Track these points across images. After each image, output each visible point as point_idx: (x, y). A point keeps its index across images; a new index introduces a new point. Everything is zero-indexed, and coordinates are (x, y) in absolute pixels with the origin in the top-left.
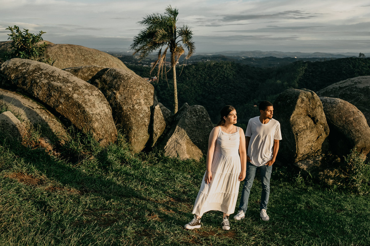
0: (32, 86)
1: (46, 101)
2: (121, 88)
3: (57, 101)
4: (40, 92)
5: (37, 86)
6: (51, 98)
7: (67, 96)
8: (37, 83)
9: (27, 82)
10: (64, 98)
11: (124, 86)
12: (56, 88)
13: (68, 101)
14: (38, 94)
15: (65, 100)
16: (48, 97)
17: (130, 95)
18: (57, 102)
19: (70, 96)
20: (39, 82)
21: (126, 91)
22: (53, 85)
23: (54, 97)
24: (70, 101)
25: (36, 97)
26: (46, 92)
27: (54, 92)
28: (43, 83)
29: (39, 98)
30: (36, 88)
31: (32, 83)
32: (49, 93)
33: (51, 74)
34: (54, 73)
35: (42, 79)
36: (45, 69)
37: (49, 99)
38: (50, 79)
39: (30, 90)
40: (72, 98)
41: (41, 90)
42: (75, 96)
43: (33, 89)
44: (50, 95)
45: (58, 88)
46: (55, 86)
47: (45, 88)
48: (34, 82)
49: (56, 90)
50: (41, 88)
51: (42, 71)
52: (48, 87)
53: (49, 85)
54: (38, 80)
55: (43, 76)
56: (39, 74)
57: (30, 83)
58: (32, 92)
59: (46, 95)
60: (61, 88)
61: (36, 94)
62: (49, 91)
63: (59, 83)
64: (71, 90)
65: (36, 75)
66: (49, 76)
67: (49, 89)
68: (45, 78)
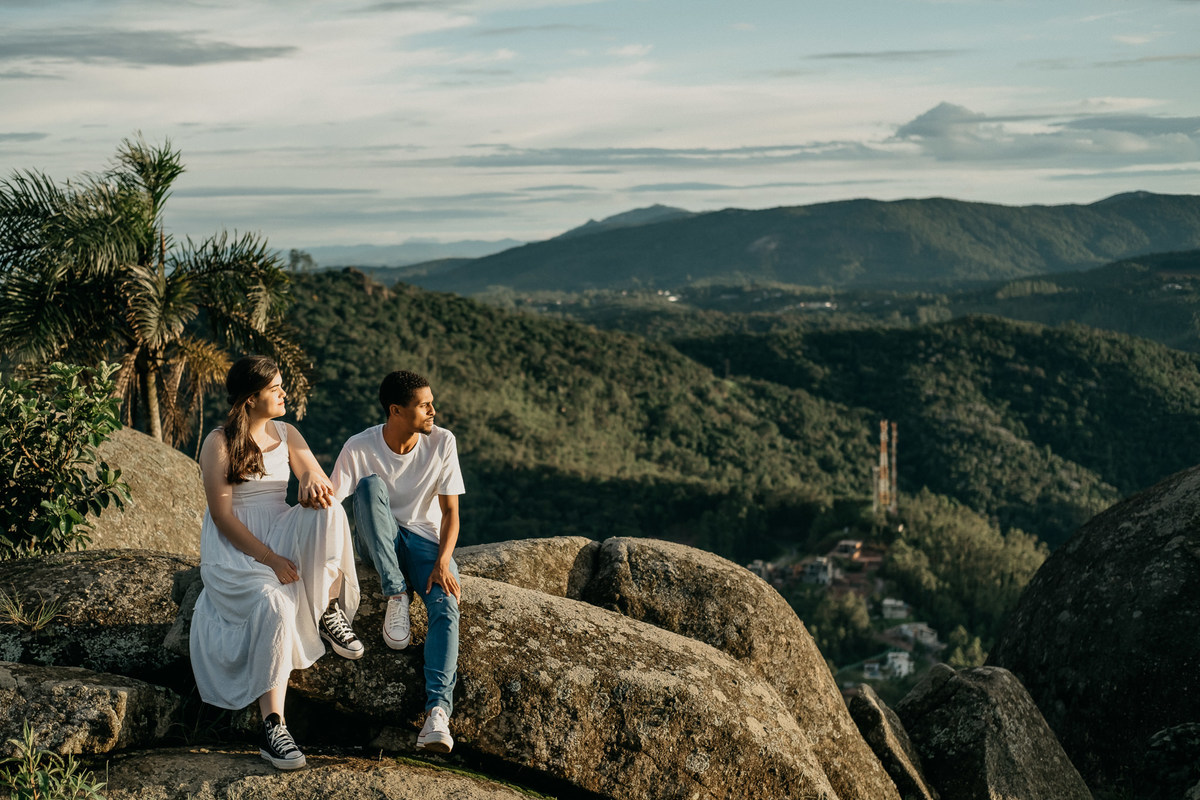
0: (512, 705)
1: (604, 780)
3: (672, 770)
4: (575, 737)
5: (549, 708)
6: (638, 763)
7: (725, 733)
8: (546, 694)
9: (479, 696)
10: (709, 750)
11: (767, 629)
12: (661, 700)
13: (730, 760)
14: (557, 751)
15: (714, 757)
16: (613, 756)
18: (674, 777)
19: (736, 735)
20: (552, 685)
21: (779, 656)
22: (638, 689)
23: (653, 751)
24: (741, 760)
25: (543, 767)
26: (600, 731)
27: (650, 723)
28: (580, 686)
29: (561, 770)
30: (545, 719)
31: (512, 694)
32: (619, 737)
33: (558, 629)
34: (563, 620)
35: (554, 664)
36: (487, 601)
37: (624, 767)
38: (585, 654)
39: (498, 737)
40: (746, 741)
41: (578, 727)
42: (755, 726)
43: (520, 729)
44: (627, 745)
45: (668, 701)
46: (651, 692)
47: (592, 714)
48: (524, 690)
49: (661, 713)
50: (575, 717)
51: (487, 615)
52: (612, 705)
53: (614, 695)
54: (543, 674)
55: (533, 644)
56: (500, 636)
57: (499, 697)
58: (520, 745)
59: (605, 749)
60: (683, 697)
61: (544, 752)
62: (621, 724)
63: (646, 670)
64: (725, 699)
65: (490, 643)
66: (564, 643)
67: (620, 712)
68: (557, 654)
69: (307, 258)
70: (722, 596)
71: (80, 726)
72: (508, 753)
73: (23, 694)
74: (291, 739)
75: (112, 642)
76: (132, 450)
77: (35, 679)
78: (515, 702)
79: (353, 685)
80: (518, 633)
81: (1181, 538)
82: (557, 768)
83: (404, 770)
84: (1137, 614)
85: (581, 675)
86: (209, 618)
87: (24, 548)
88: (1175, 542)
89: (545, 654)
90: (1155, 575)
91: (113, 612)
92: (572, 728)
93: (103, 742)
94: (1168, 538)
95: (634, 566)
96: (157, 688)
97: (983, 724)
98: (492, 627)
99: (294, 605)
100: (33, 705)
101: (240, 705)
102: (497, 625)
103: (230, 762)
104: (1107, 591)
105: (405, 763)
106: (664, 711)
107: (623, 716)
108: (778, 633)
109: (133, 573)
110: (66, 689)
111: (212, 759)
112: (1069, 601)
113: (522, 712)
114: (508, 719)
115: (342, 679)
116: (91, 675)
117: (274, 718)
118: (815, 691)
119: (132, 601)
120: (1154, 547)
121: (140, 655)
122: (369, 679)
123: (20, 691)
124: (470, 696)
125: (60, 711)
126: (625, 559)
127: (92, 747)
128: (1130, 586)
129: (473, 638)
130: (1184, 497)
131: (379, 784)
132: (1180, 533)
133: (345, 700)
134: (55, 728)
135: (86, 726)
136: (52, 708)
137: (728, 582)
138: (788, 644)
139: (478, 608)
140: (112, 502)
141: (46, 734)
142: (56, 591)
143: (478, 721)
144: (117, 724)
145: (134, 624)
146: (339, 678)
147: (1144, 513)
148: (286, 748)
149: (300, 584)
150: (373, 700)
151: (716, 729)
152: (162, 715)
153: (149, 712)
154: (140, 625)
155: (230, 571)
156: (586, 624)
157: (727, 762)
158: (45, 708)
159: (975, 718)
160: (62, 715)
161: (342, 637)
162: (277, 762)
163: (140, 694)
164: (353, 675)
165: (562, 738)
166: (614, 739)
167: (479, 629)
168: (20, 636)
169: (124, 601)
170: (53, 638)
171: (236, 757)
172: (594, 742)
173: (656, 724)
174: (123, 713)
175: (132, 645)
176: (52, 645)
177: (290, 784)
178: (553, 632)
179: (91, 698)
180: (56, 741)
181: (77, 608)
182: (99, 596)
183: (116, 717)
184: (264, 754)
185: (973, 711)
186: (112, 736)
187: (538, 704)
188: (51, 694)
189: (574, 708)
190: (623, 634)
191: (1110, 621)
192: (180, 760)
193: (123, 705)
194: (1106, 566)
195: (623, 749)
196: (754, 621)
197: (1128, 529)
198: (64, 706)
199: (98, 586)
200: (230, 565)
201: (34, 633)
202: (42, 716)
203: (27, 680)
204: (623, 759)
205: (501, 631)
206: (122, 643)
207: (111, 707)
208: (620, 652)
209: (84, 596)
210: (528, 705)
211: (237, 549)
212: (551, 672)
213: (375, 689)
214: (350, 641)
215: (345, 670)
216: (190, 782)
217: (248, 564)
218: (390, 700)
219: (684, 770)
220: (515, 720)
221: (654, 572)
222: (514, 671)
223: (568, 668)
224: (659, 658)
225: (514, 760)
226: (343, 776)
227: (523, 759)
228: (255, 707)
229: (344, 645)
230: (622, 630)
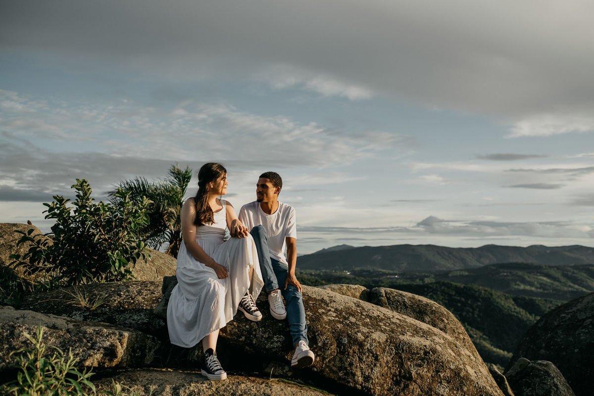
0: (342, 351)
3: (429, 392)
4: (377, 370)
5: (363, 353)
6: (411, 387)
7: (456, 373)
8: (361, 345)
9: (324, 344)
10: (448, 382)
12: (422, 352)
13: (459, 388)
14: (367, 378)
15: (451, 386)
16: (397, 383)
19: (462, 374)
20: (364, 341)
22: (410, 346)
23: (419, 381)
24: (465, 389)
25: (359, 387)
26: (390, 368)
27: (417, 365)
28: (379, 342)
29: (369, 389)
30: (361, 360)
31: (342, 344)
32: (400, 372)
33: (365, 314)
34: (366, 309)
35: (365, 330)
36: (326, 299)
37: (403, 390)
38: (380, 326)
39: (334, 368)
40: (467, 377)
41: (378, 365)
42: (471, 371)
43: (347, 364)
44: (404, 377)
45: (426, 353)
46: (417, 347)
47: (386, 358)
48: (349, 342)
49: (423, 359)
50: (377, 359)
51: (327, 305)
52: (396, 354)
53: (397, 348)
54: (359, 334)
55: (353, 319)
56: (334, 315)
57: (336, 345)
58: (347, 374)
59: (393, 379)
60: (434, 351)
61: (360, 378)
62: (401, 365)
63: (413, 336)
64: (454, 355)
65: (330, 318)
66: (368, 320)
67: (401, 358)
68: (365, 325)
70: (432, 314)
71: (98, 350)
72: (340, 378)
73: (70, 333)
74: (219, 364)
75: (130, 317)
76: (161, 258)
77: (78, 325)
78: (344, 349)
79: (255, 336)
80: (344, 314)
81: (590, 320)
82: (367, 388)
83: (282, 385)
84: (576, 351)
85: (379, 336)
86: (179, 297)
87: (98, 279)
88: (588, 321)
89: (359, 325)
90: (582, 334)
91: (133, 303)
92: (375, 365)
93: (111, 360)
94: (584, 320)
95: (388, 299)
96: (148, 336)
97: (549, 387)
98: (330, 310)
99: (224, 288)
100: (73, 338)
101: (192, 345)
102: (333, 310)
103: (183, 376)
104: (561, 341)
105: (282, 381)
106: (424, 358)
107: (402, 360)
108: (459, 333)
109: (146, 287)
110: (94, 331)
111: (173, 374)
112: (544, 345)
113: (348, 355)
114: (340, 358)
115: (250, 332)
116: (113, 327)
117: (210, 351)
119: (144, 298)
120: (579, 323)
121: (143, 324)
122: (264, 333)
123: (68, 331)
124: (320, 344)
125: (88, 342)
126: (384, 295)
127: (104, 363)
128: (571, 339)
129: (320, 315)
130: (587, 304)
131: (268, 391)
132: (589, 318)
133: (250, 344)
134: (84, 351)
135: (102, 351)
136: (84, 340)
137: (434, 308)
138: (464, 339)
139: (322, 301)
140: (141, 257)
141: (78, 354)
142: (106, 293)
143: (324, 359)
144: (121, 351)
145: (143, 309)
146: (248, 331)
147: (571, 311)
148: (216, 368)
149: (228, 279)
150: (266, 344)
151: (452, 370)
152: (150, 351)
153: (142, 349)
154: (146, 309)
155: (191, 270)
156: (378, 312)
157: (458, 390)
158: (80, 340)
159: (544, 383)
160: (89, 344)
161: (250, 309)
162: (210, 376)
163: (137, 337)
164: (255, 330)
165: (370, 371)
166: (398, 373)
167: (324, 311)
168: (83, 313)
169: (140, 298)
170: (100, 314)
171: (188, 374)
172: (387, 374)
173: (420, 366)
174: (125, 345)
175: (142, 318)
176: (98, 317)
177: (217, 389)
178: (362, 314)
179: (107, 336)
180: (82, 358)
181: (115, 300)
182: (127, 296)
183: (120, 347)
184: (203, 372)
185: (543, 380)
186: (116, 357)
187: (357, 351)
188: (85, 333)
189: (376, 354)
190: (397, 319)
191: (565, 353)
192: (155, 374)
193: (126, 340)
194: (558, 331)
195: (402, 379)
196: (448, 327)
197: (565, 317)
198: (91, 339)
199: (128, 291)
200: (192, 267)
201: (90, 311)
202: (78, 344)
203: (73, 325)
204: (402, 385)
205: (334, 312)
206: (135, 317)
207: (118, 341)
208: (397, 327)
209: (120, 295)
210: (351, 351)
211: (196, 260)
212: (363, 333)
213: (267, 339)
214: (255, 311)
215: (251, 327)
216: (159, 386)
217: (201, 267)
218: (275, 345)
219: (435, 393)
220: (344, 359)
221: (398, 301)
222: (344, 332)
223: (372, 332)
224: (416, 331)
225: (343, 382)
226: (247, 385)
227: (349, 382)
228: (200, 345)
229: (251, 313)
230: (396, 317)
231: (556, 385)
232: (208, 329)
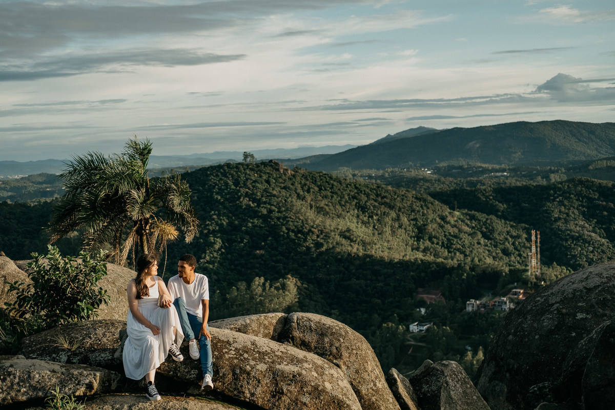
0: (236, 378)
1: (270, 405)
2: (345, 354)
3: (296, 401)
4: (259, 390)
5: (250, 379)
6: (283, 399)
7: (316, 388)
8: (248, 374)
9: (224, 374)
10: (310, 394)
11: (348, 348)
12: (291, 376)
13: (318, 397)
14: (253, 395)
15: (311, 397)
16: (274, 396)
17: (362, 364)
18: (296, 404)
19: (320, 389)
20: (251, 371)
21: (353, 358)
22: (283, 372)
23: (288, 394)
24: (322, 398)
25: (248, 400)
26: (269, 387)
27: (288, 384)
28: (261, 371)
29: (254, 401)
30: (248, 383)
31: (236, 374)
32: (276, 389)
33: (256, 350)
34: (258, 347)
35: (252, 363)
36: (231, 340)
37: (278, 400)
38: (265, 359)
39: (231, 389)
40: (324, 390)
41: (260, 386)
42: (328, 386)
43: (239, 386)
44: (279, 392)
45: (294, 376)
46: (288, 373)
47: (266, 381)
48: (240, 372)
49: (291, 381)
50: (259, 382)
51: (230, 345)
52: (273, 378)
53: (274, 374)
54: (248, 367)
55: (246, 355)
56: (234, 353)
57: (231, 375)
58: (239, 392)
59: (271, 394)
60: (300, 375)
61: (248, 395)
62: (277, 385)
63: (287, 365)
64: (316, 375)
65: (230, 356)
66: (257, 355)
67: (276, 380)
68: (254, 359)
69: (252, 156)
70: (331, 335)
71: (82, 386)
72: (235, 395)
73: (64, 374)
74: (156, 390)
75: (99, 355)
76: (121, 277)
77: (68, 369)
78: (237, 377)
79: (179, 371)
80: (241, 352)
81: (558, 305)
82: (253, 400)
83: (196, 401)
84: (537, 337)
85: (262, 367)
86: (129, 347)
87: (72, 319)
88: (555, 306)
89: (250, 359)
90: (546, 320)
91: (100, 344)
92: (258, 386)
93: (90, 391)
94: (553, 304)
95: (298, 324)
96: (112, 372)
97: (441, 384)
98: (231, 350)
99: (157, 342)
100: (66, 378)
101: (139, 378)
102: (233, 349)
103: (135, 398)
104: (527, 327)
105: (198, 399)
106: (292, 380)
107: (277, 382)
108: (352, 349)
109: (109, 329)
110: (78, 373)
111: (129, 397)
112: (513, 331)
113: (240, 380)
114: (235, 383)
115: (175, 369)
116: (88, 367)
117: (150, 383)
118: (367, 371)
119: (107, 340)
120: (547, 308)
121: (109, 360)
122: (185, 369)
123: (62, 373)
124: (221, 375)
125: (76, 380)
126: (295, 321)
127: (86, 393)
128: (535, 325)
129: (224, 354)
130: (562, 287)
131: (186, 406)
132: (558, 303)
133: (177, 376)
134: (74, 386)
135: (85, 386)
136: (73, 379)
137: (334, 330)
138: (357, 353)
139: (227, 342)
140: (103, 302)
141: (71, 388)
142: (81, 336)
143: (224, 384)
144: (96, 385)
145: (107, 348)
146: (174, 368)
147: (546, 294)
148: (154, 393)
149: (160, 335)
150: (186, 376)
151: (312, 386)
152: (114, 381)
153: (109, 381)
154: (110, 349)
155: (136, 330)
156: (267, 348)
157: (317, 398)
158: (71, 379)
160: (77, 382)
161: (175, 354)
162: (150, 398)
163: (105, 374)
164: (179, 367)
165: (254, 390)
166: (274, 390)
167: (227, 350)
168: (67, 353)
169: (105, 340)
170: (78, 353)
171: (138, 397)
172: (266, 391)
173: (289, 385)
174: (98, 381)
175: (105, 356)
176: (78, 356)
177: (155, 406)
178: (254, 351)
179: (87, 376)
180: (74, 391)
181: (88, 342)
182: (96, 338)
183: (95, 382)
184: (147, 395)
185: (438, 378)
186: (94, 389)
187: (246, 378)
188: (73, 374)
189: (259, 379)
190: (281, 352)
191: (527, 340)
192: (118, 398)
193: (98, 378)
194: (528, 317)
195: (277, 393)
196: (343, 345)
197: (539, 301)
198: (77, 378)
199: (96, 334)
200: (136, 328)
201: (72, 352)
202: (70, 382)
203: (65, 369)
204: (277, 397)
205: (234, 351)
206: (103, 355)
207: (93, 379)
208: (278, 358)
209: (90, 338)
210: (242, 378)
211: (139, 322)
212: (251, 366)
213: (187, 372)
214: (178, 355)
215: (176, 366)
216: (120, 405)
217: (142, 328)
218: (192, 376)
219: (300, 401)
220: (237, 383)
221: (306, 326)
222: (237, 366)
223: (257, 364)
224: (294, 360)
225: (237, 398)
226: (174, 403)
227: (240, 397)
229: (176, 357)
230: (281, 350)
231: (447, 383)
232: (148, 369)
